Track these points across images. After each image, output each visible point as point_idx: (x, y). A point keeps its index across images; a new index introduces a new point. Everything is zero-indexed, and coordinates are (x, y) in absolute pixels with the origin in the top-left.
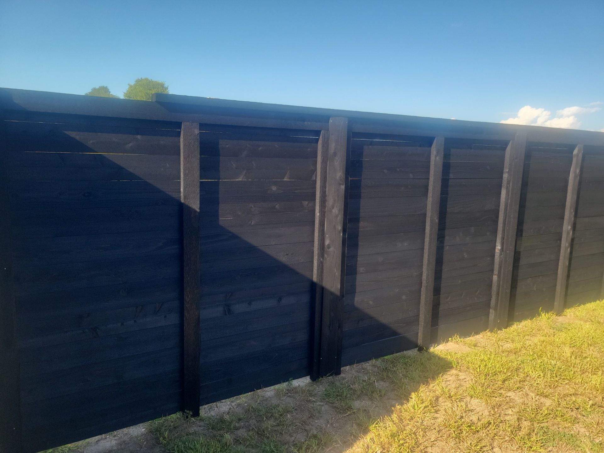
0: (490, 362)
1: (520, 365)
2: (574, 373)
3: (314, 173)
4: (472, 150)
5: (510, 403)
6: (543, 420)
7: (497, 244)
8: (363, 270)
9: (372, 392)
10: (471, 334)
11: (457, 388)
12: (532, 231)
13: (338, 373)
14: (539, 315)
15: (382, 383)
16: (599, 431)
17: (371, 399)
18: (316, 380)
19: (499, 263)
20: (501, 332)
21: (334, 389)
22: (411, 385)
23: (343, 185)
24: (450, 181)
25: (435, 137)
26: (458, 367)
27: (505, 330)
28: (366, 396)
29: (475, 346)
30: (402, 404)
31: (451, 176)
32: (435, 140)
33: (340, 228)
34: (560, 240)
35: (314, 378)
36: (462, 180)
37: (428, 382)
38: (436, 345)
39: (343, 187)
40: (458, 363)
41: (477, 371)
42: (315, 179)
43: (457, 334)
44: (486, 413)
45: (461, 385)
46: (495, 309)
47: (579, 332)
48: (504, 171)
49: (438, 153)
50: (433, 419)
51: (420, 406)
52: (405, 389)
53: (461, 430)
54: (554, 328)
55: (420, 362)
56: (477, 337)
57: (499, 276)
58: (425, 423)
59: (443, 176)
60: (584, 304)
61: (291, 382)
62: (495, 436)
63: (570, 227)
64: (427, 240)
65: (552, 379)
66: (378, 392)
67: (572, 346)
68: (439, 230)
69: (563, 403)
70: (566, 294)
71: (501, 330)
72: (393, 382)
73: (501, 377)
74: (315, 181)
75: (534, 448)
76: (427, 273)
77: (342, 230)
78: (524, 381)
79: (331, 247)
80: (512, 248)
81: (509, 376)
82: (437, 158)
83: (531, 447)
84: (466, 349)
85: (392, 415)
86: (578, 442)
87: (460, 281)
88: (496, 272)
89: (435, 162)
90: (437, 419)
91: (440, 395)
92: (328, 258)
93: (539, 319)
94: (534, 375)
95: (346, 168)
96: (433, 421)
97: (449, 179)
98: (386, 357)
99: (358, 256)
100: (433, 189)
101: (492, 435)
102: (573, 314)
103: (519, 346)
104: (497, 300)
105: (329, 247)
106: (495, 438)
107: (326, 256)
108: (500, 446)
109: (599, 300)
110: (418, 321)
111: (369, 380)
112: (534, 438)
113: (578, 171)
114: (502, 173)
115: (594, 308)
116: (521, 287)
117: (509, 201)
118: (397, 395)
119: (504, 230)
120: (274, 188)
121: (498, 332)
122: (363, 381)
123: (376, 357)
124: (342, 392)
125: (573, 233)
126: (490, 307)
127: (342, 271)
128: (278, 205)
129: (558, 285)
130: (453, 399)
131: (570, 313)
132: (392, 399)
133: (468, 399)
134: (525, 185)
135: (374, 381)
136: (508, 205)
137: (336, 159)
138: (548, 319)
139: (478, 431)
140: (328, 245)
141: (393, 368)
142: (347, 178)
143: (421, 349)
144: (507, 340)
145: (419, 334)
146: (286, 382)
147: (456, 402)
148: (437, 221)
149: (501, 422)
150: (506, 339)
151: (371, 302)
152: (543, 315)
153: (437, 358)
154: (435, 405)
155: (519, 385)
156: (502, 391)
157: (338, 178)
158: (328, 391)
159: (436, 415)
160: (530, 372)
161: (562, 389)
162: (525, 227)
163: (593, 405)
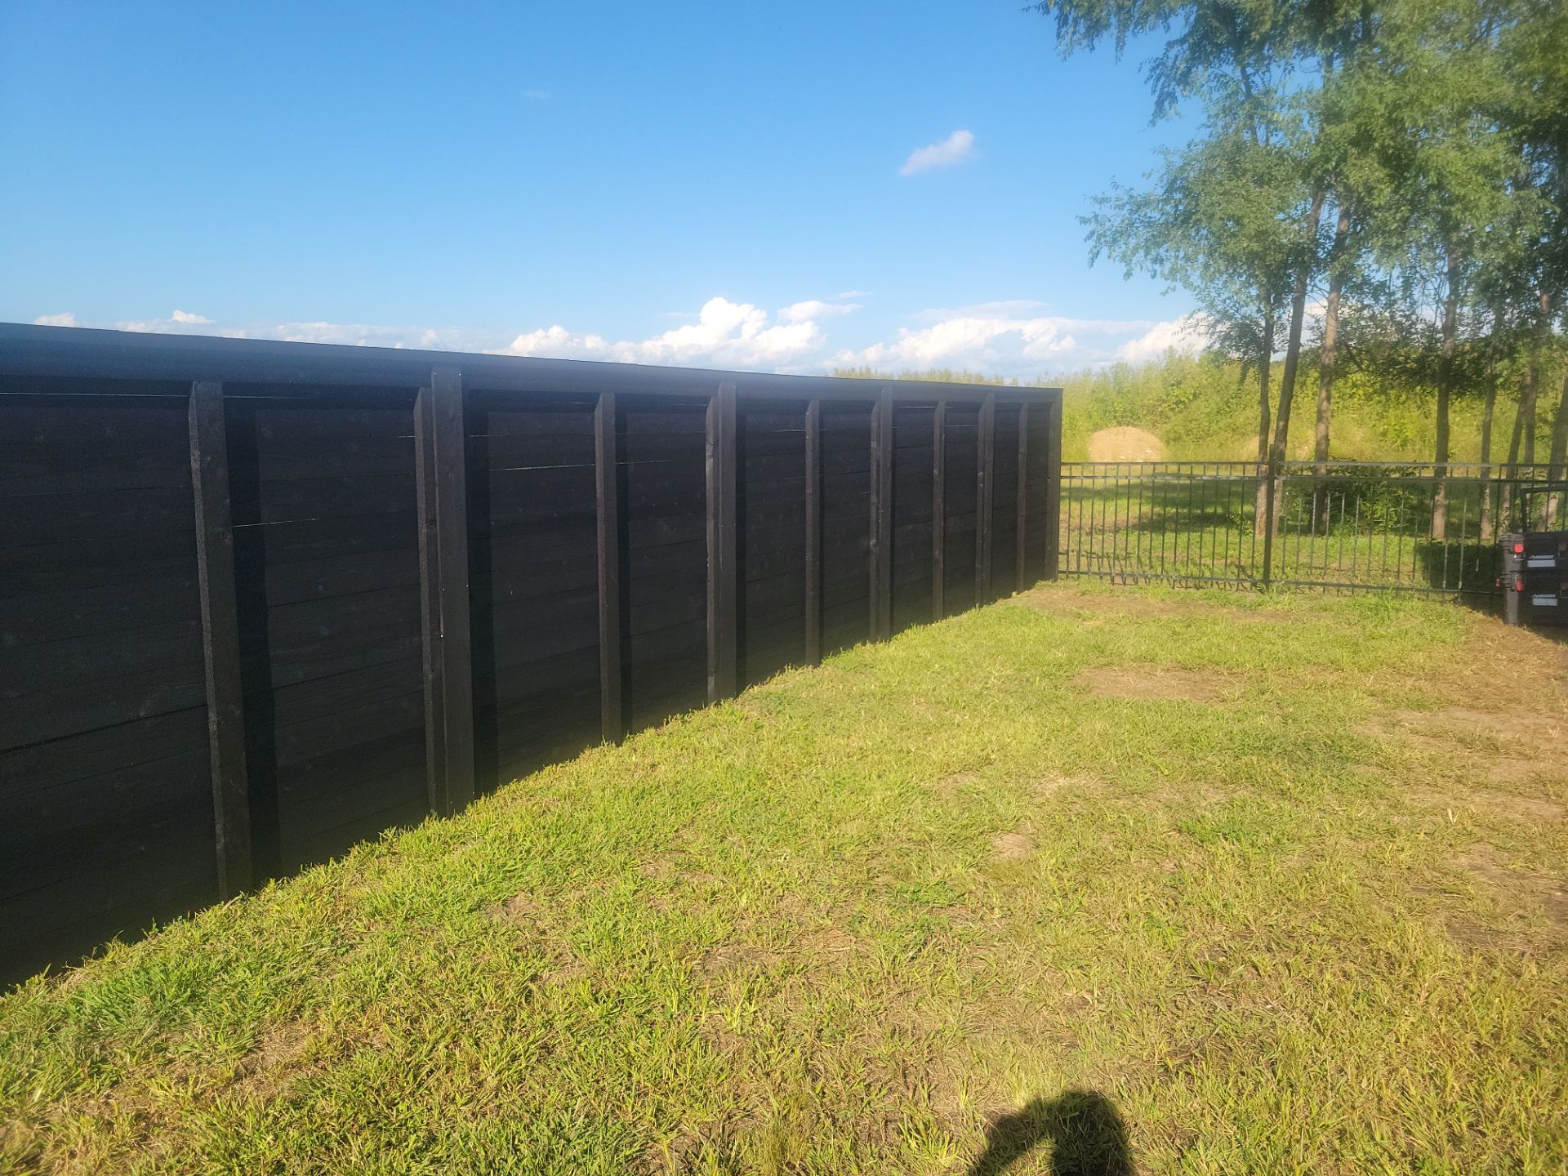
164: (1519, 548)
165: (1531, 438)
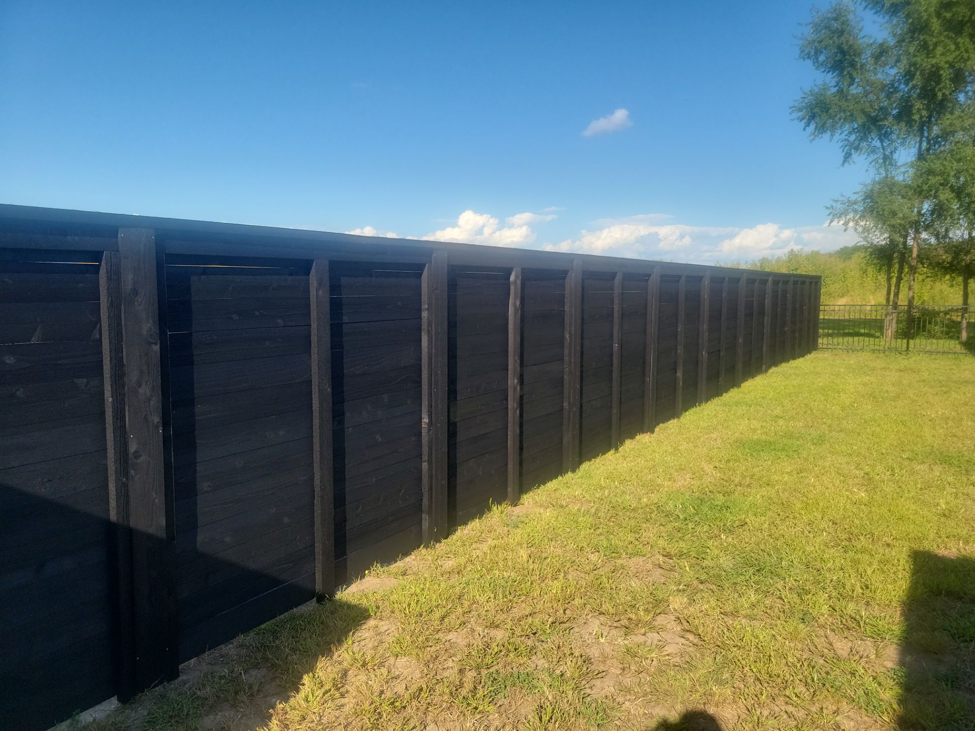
0: (423, 594)
1: (464, 588)
2: (532, 584)
3: (95, 327)
4: (374, 278)
5: (449, 650)
6: (493, 662)
7: (423, 416)
8: (209, 486)
9: (236, 693)
10: (398, 557)
11: (375, 648)
12: (469, 390)
13: (173, 674)
14: (490, 510)
15: (254, 672)
16: (560, 658)
17: (234, 706)
18: (130, 700)
19: (429, 442)
20: (441, 545)
21: (166, 707)
22: (303, 663)
23: (156, 344)
24: (344, 326)
25: (313, 261)
26: (379, 614)
27: (446, 540)
28: (226, 703)
29: (404, 574)
30: (286, 700)
31: (346, 319)
32: (314, 265)
33: (156, 419)
34: (507, 400)
35: (126, 699)
36: (363, 324)
37: (330, 650)
38: (345, 587)
39: (156, 348)
40: (378, 607)
41: (405, 613)
42: (98, 336)
43: (377, 563)
44: (417, 674)
45: (381, 642)
46: (430, 513)
47: (538, 524)
48: (422, 307)
49: (320, 284)
50: (337, 709)
51: (316, 694)
52: (293, 672)
53: (379, 713)
54: (508, 525)
55: (319, 620)
56: (408, 559)
57: (430, 463)
58: (325, 720)
59: (331, 319)
60: (544, 483)
61: (77, 717)
62: (428, 708)
63: (516, 381)
64: (316, 422)
65: (505, 600)
66: (247, 690)
67: (530, 545)
68: (334, 404)
69: (518, 631)
70: (521, 475)
71: (440, 542)
72: (273, 665)
73: (437, 614)
74: (100, 340)
75: (481, 708)
76: (320, 476)
77: (161, 422)
78: (470, 612)
79: (141, 456)
80: (444, 418)
81: (450, 609)
82: (320, 292)
83: (476, 708)
84: (391, 582)
85: (270, 723)
86: (535, 681)
87: (374, 480)
88: (425, 457)
89: (317, 298)
90: (345, 707)
91: (349, 667)
92: (138, 476)
93: (489, 515)
94: (482, 599)
95: (160, 315)
96: (337, 713)
97: (342, 323)
98: (263, 626)
99: (198, 465)
100: (318, 341)
101: (425, 706)
102: (531, 500)
103: (462, 560)
104: (431, 498)
105: (137, 455)
106: (429, 709)
107: (132, 472)
108: (436, 719)
109: (562, 475)
110: (313, 553)
111: (232, 673)
112: (480, 693)
113: (518, 303)
114: (420, 310)
115: (556, 486)
116: (463, 474)
117: (434, 351)
118: (280, 686)
119: (430, 394)
120: (10, 360)
121: (437, 547)
122: (221, 678)
123: (245, 630)
124: (180, 709)
125: (521, 389)
126: (422, 510)
127: (166, 495)
128: (22, 390)
129: (509, 463)
130: (369, 668)
131: (528, 499)
132: (273, 695)
133: (392, 660)
134: (452, 325)
135: (241, 673)
136: (433, 357)
137: (137, 300)
138: (502, 513)
139: (404, 707)
140: (136, 452)
141: (274, 642)
142: (162, 333)
143: (321, 599)
144: (449, 555)
145: (316, 574)
146: (66, 720)
147: (374, 670)
148: (329, 390)
149: (438, 682)
150: (447, 554)
151: (228, 539)
152: (495, 508)
153: (346, 607)
154: (342, 684)
155: (463, 619)
156: (440, 635)
157: (144, 332)
158: (153, 714)
159: (343, 701)
160: (478, 597)
161: (516, 612)
162: (460, 386)
163: (552, 623)
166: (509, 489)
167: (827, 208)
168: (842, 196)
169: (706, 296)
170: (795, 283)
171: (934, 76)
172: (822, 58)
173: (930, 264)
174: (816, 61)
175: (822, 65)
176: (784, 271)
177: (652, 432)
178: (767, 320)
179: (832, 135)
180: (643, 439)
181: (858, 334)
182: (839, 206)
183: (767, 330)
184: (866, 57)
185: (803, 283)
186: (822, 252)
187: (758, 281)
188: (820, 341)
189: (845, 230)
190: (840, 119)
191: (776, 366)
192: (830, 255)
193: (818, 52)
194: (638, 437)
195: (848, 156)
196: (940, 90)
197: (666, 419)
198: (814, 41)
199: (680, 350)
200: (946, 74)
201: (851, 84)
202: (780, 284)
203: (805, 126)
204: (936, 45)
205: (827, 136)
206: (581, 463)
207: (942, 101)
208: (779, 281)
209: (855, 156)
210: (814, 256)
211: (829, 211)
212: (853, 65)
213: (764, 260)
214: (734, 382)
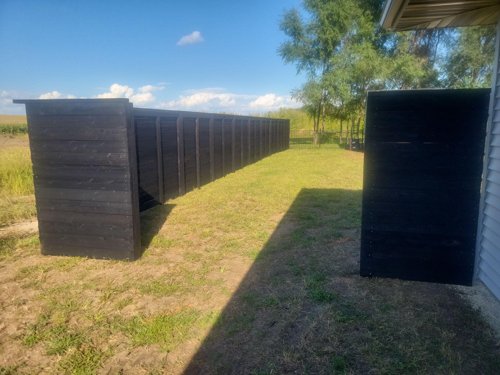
4: (167, 121)
7: (178, 160)
8: (142, 172)
12: (187, 154)
14: (193, 189)
19: (180, 167)
20: (184, 196)
24: (162, 134)
25: (157, 117)
31: (162, 132)
34: (196, 158)
36: (166, 134)
43: (171, 198)
46: (181, 187)
49: (159, 123)
60: (206, 184)
63: (198, 152)
68: (162, 154)
70: (200, 181)
80: (183, 161)
82: (159, 125)
87: (169, 176)
88: (179, 171)
89: (158, 127)
93: (193, 191)
102: (204, 188)
104: (181, 183)
109: (210, 182)
110: (159, 193)
114: (176, 130)
116: (187, 178)
119: (180, 154)
125: (199, 154)
126: (179, 186)
129: (197, 176)
134: (184, 135)
138: (197, 190)
143: (161, 204)
145: (160, 198)
148: (161, 150)
152: (195, 189)
162: (186, 152)
164: (351, 141)
165: (354, 128)
166: (198, 184)
167: (290, 92)
168: (296, 88)
169: (249, 127)
170: (280, 122)
171: (326, 42)
172: (288, 30)
173: (330, 114)
174: (286, 32)
175: (288, 33)
176: (278, 117)
177: (235, 172)
178: (270, 136)
179: (293, 63)
180: (232, 174)
181: (305, 143)
182: (294, 92)
183: (270, 140)
184: (304, 32)
185: (283, 122)
186: (294, 108)
187: (266, 122)
188: (290, 145)
189: (297, 101)
190: (295, 56)
191: (274, 154)
192: (297, 110)
193: (286, 28)
194: (230, 174)
195: (299, 71)
196: (329, 48)
197: (238, 169)
198: (284, 23)
199: (242, 146)
200: (330, 42)
201: (299, 42)
202: (274, 123)
203: (283, 58)
204: (327, 30)
205: (291, 63)
206: (215, 179)
207: (330, 52)
208: (274, 122)
209: (301, 71)
210: (290, 110)
211: (291, 94)
212: (299, 34)
213: (269, 112)
214: (259, 158)
